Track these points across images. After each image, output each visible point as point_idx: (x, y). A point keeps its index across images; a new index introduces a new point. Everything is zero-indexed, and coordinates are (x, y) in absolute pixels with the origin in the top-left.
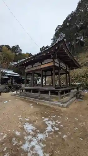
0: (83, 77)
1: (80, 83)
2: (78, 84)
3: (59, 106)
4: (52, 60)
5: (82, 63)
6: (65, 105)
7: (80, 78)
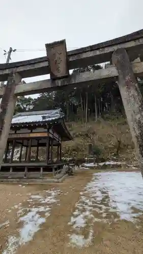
0: (74, 150)
1: (71, 159)
2: (68, 159)
3: (54, 182)
4: (46, 130)
5: (74, 134)
6: (60, 180)
7: (71, 152)
